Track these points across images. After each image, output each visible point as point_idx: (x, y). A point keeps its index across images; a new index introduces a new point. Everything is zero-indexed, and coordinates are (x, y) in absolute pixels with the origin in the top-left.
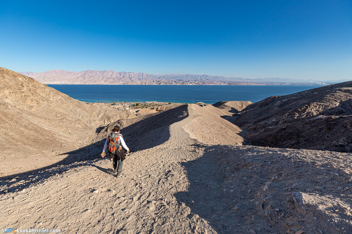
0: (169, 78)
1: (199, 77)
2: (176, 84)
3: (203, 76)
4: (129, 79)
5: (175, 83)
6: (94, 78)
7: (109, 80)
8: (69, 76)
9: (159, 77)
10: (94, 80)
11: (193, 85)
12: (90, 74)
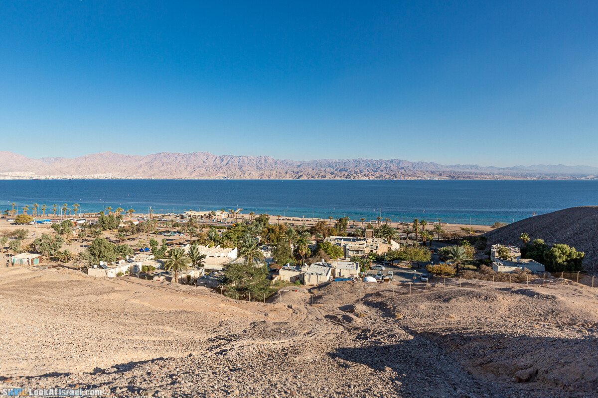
0: (319, 166)
1: (384, 164)
2: (333, 179)
3: (391, 161)
4: (237, 169)
5: (332, 176)
6: (169, 166)
7: (198, 170)
8: (124, 165)
9: (299, 164)
10: (168, 170)
11: (371, 179)
12: (165, 160)
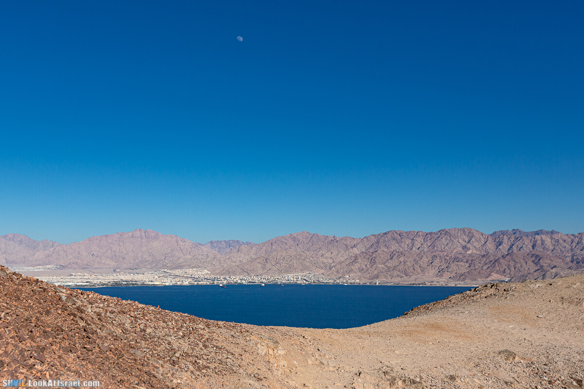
4: (530, 263)
6: (402, 259)
7: (453, 266)
8: (328, 255)
10: (401, 267)
12: (394, 247)
